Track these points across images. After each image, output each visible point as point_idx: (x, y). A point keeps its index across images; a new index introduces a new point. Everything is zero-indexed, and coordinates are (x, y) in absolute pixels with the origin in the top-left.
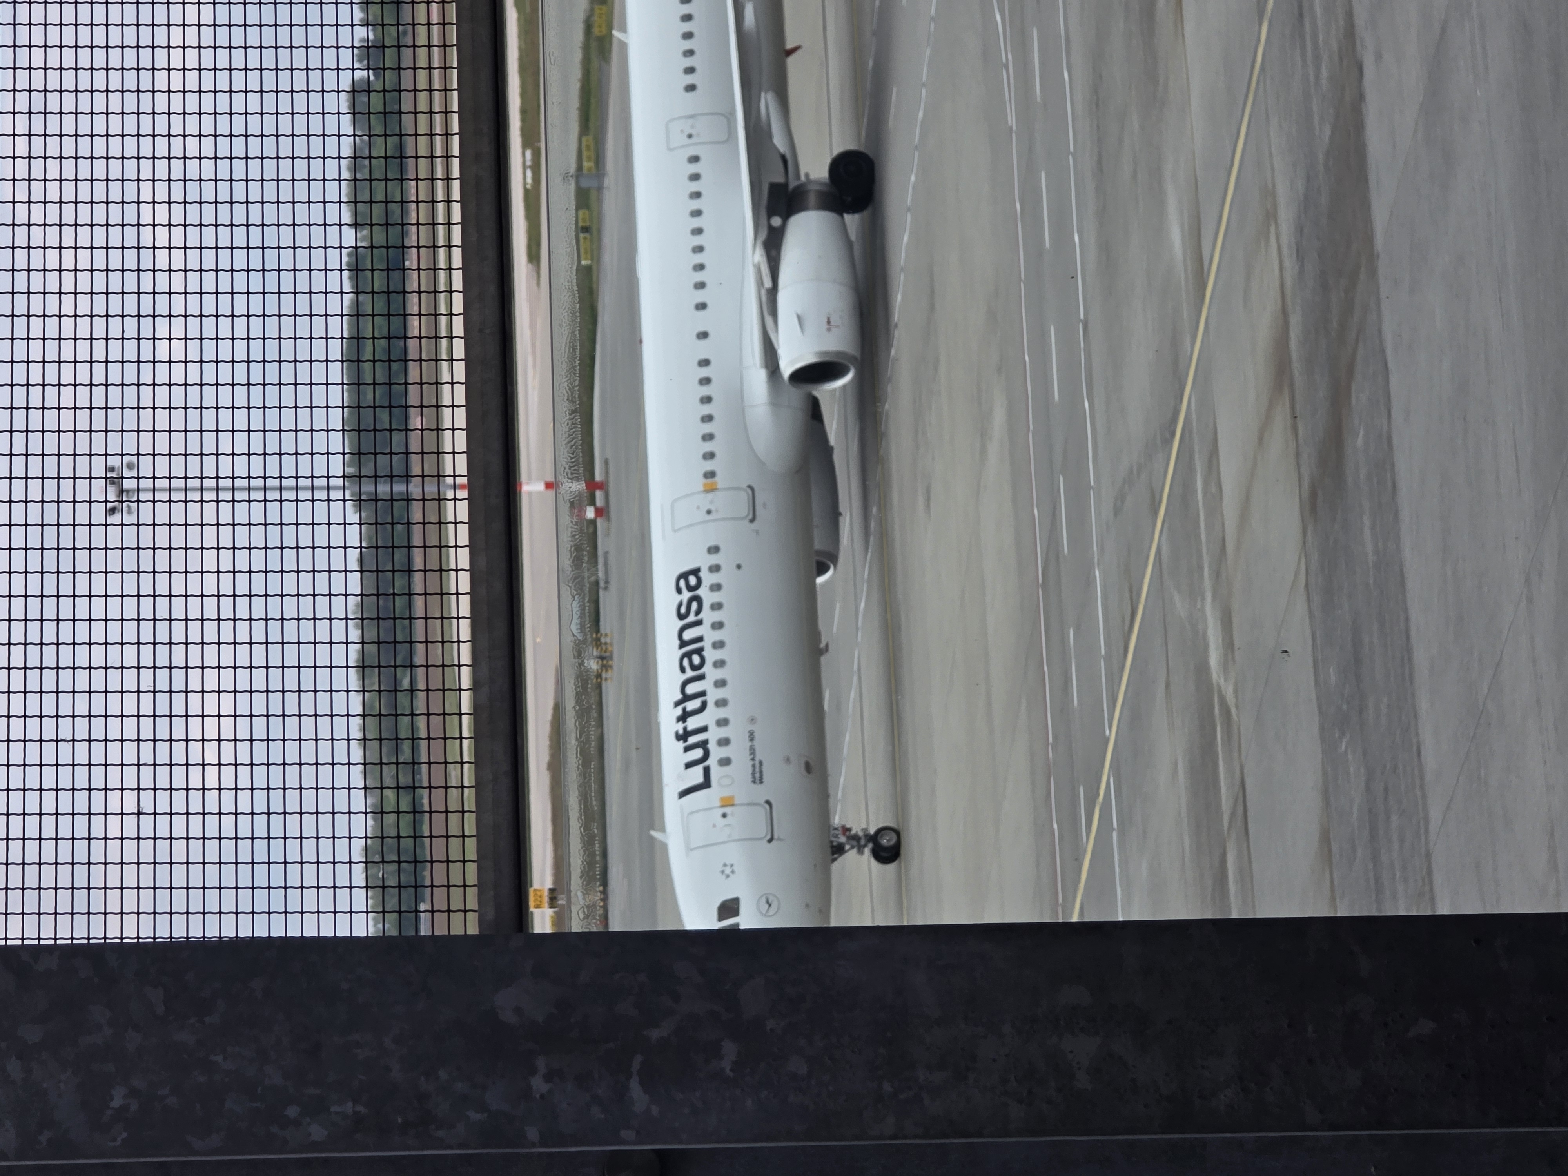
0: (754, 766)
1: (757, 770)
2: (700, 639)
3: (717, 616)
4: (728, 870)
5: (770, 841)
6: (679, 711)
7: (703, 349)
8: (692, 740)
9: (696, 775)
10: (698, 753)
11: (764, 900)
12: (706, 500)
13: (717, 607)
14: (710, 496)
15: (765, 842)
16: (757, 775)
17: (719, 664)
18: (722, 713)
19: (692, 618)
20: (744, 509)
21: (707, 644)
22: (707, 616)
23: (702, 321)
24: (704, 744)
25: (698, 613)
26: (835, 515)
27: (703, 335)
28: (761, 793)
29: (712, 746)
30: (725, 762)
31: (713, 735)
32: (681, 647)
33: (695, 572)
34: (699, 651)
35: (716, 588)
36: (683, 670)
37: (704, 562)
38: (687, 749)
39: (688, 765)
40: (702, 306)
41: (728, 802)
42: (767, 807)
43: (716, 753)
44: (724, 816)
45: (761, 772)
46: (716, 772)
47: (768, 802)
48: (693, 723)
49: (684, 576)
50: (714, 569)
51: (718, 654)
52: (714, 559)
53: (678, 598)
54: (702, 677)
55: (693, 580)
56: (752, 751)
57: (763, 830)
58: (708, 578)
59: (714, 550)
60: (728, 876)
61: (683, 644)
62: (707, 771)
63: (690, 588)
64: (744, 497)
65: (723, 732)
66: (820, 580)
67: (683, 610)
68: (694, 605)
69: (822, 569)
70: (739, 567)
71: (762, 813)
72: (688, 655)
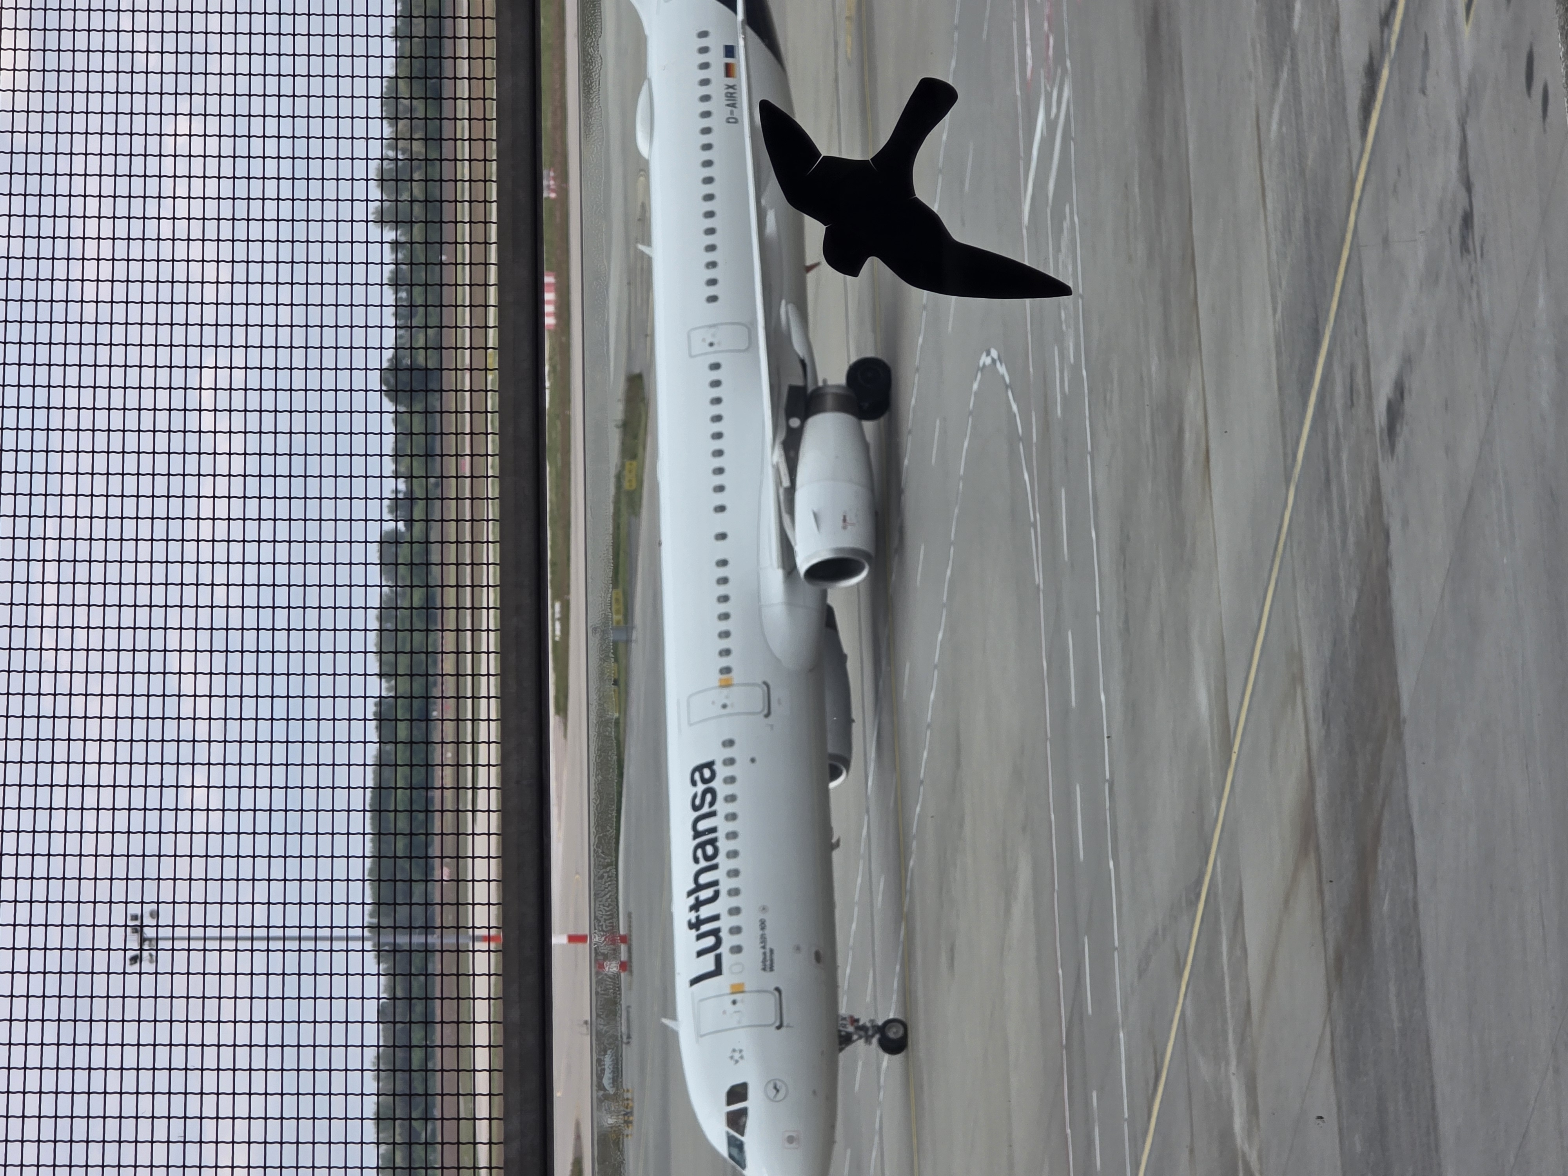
0: (764, 954)
1: (768, 958)
2: (714, 830)
3: (730, 808)
4: (737, 1056)
5: (779, 1028)
6: (692, 900)
7: (722, 550)
8: (704, 928)
9: (708, 963)
10: (710, 941)
11: (771, 1086)
12: (721, 696)
13: (731, 799)
14: (725, 691)
15: (773, 1028)
16: (768, 963)
17: (733, 854)
18: (734, 902)
19: (706, 809)
20: (759, 705)
21: (720, 835)
22: (721, 807)
23: (720, 523)
24: (715, 932)
25: (712, 804)
26: (847, 721)
27: (722, 536)
28: (771, 980)
29: (724, 934)
30: (737, 949)
31: (725, 924)
32: (695, 838)
33: (710, 765)
34: (713, 842)
35: (731, 780)
36: (696, 860)
37: (718, 755)
38: (699, 937)
39: (700, 953)
40: (721, 509)
41: (738, 989)
42: (777, 994)
43: (728, 941)
44: (734, 1002)
45: (772, 961)
46: (728, 960)
47: (778, 989)
48: (705, 912)
49: (699, 768)
50: (730, 762)
51: (731, 845)
52: (728, 753)
53: (693, 790)
54: (715, 867)
55: (707, 773)
56: (763, 939)
57: (772, 1017)
58: (722, 771)
59: (729, 743)
60: (737, 1062)
61: (697, 834)
62: (718, 959)
63: (704, 781)
64: (759, 693)
65: (734, 921)
66: (833, 785)
67: (698, 802)
68: (709, 797)
69: (835, 774)
70: (753, 760)
71: (771, 1000)
72: (702, 846)
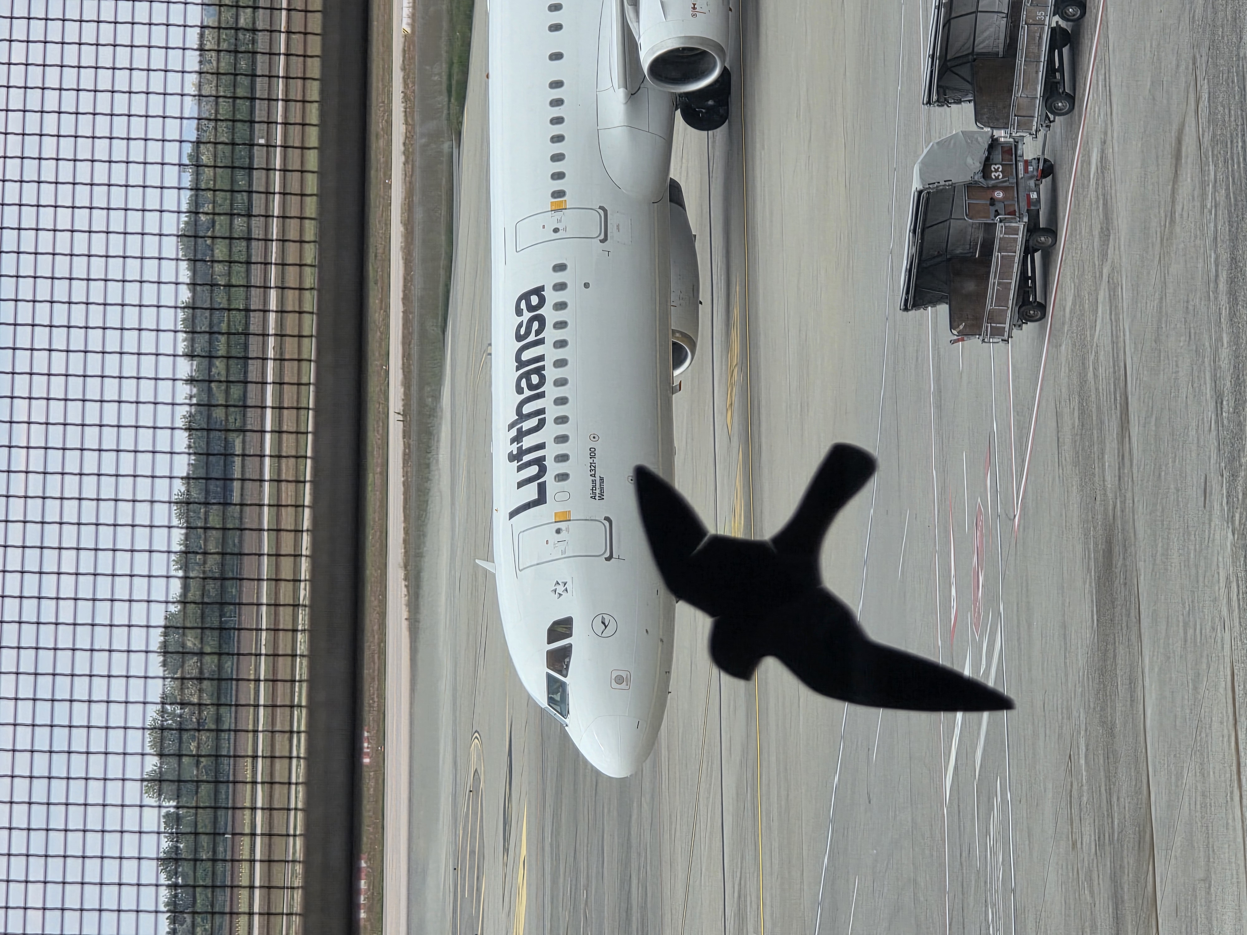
0: (594, 482)
1: (598, 486)
2: (541, 358)
3: (560, 335)
4: (560, 589)
5: (608, 559)
6: (514, 432)
7: (556, 71)
8: (526, 458)
9: (531, 492)
10: (533, 470)
11: (599, 619)
12: (552, 220)
13: (560, 325)
14: (558, 215)
15: (602, 559)
16: (598, 491)
17: (561, 382)
19: (532, 338)
20: (595, 230)
21: (548, 363)
22: (550, 334)
23: (556, 42)
24: (539, 462)
25: (538, 333)
27: (557, 56)
28: (600, 509)
29: (549, 463)
30: (563, 477)
31: (550, 452)
32: (518, 369)
33: (538, 291)
34: (539, 371)
35: (561, 306)
36: (520, 391)
37: (549, 279)
38: (520, 469)
39: (520, 485)
40: (557, 27)
41: (564, 517)
42: (607, 522)
43: (553, 468)
44: (558, 531)
45: (602, 489)
46: (552, 487)
47: (607, 519)
48: (528, 442)
49: (526, 296)
50: (560, 287)
51: (560, 373)
52: (560, 277)
53: (519, 319)
54: (542, 395)
55: (534, 300)
56: (593, 467)
57: (600, 547)
58: (551, 297)
59: (560, 268)
60: (560, 595)
61: (521, 364)
62: (542, 489)
63: (531, 308)
64: (595, 217)
65: (562, 449)
67: (522, 331)
68: (536, 325)
70: (587, 285)
71: (601, 529)
